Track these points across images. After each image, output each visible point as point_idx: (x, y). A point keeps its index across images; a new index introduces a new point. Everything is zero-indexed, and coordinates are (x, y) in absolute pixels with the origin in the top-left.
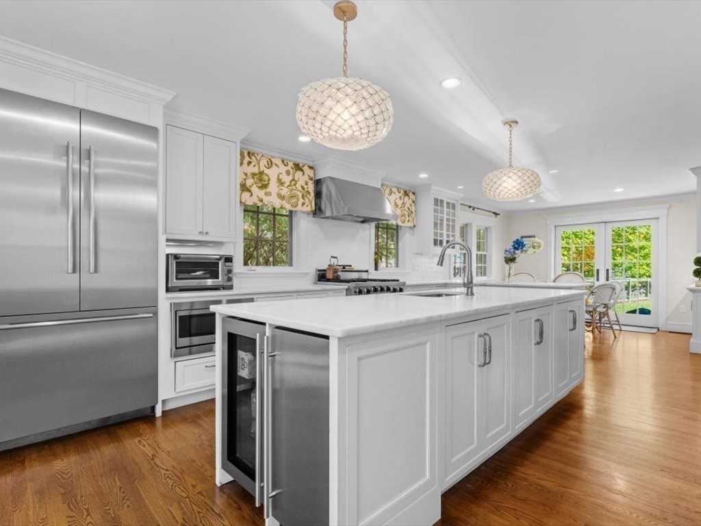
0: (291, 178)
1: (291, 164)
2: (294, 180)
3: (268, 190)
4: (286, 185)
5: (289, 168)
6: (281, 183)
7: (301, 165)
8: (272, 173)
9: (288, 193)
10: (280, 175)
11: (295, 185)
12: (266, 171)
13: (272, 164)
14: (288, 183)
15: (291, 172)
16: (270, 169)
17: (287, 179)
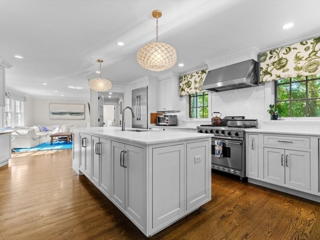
0: (200, 78)
1: (200, 72)
2: (201, 78)
3: (191, 88)
4: (198, 83)
5: (199, 74)
6: (196, 82)
7: (205, 70)
8: (192, 80)
9: (199, 86)
10: (196, 79)
11: (202, 81)
12: (190, 80)
13: (192, 76)
14: (199, 81)
15: (200, 76)
16: (192, 79)
17: (198, 80)
